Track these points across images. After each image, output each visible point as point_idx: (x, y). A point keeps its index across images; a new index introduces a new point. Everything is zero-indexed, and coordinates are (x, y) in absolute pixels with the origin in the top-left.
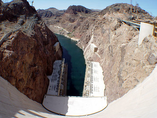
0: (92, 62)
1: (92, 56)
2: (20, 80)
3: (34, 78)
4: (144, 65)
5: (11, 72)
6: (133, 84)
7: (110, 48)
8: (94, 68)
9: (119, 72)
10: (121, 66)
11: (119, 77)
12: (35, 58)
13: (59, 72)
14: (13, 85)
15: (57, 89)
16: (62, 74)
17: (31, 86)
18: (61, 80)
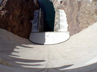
0: (59, 10)
1: (59, 6)
2: (13, 27)
3: (22, 23)
4: (93, 15)
5: (7, 23)
6: (86, 25)
7: (71, 1)
8: (60, 14)
9: (77, 17)
10: (78, 13)
11: (77, 20)
12: (21, 11)
13: (38, 17)
14: (10, 31)
15: (38, 28)
16: (40, 18)
17: (21, 29)
18: (39, 22)
